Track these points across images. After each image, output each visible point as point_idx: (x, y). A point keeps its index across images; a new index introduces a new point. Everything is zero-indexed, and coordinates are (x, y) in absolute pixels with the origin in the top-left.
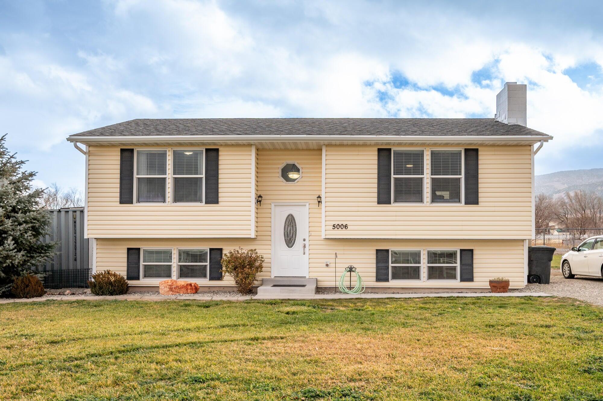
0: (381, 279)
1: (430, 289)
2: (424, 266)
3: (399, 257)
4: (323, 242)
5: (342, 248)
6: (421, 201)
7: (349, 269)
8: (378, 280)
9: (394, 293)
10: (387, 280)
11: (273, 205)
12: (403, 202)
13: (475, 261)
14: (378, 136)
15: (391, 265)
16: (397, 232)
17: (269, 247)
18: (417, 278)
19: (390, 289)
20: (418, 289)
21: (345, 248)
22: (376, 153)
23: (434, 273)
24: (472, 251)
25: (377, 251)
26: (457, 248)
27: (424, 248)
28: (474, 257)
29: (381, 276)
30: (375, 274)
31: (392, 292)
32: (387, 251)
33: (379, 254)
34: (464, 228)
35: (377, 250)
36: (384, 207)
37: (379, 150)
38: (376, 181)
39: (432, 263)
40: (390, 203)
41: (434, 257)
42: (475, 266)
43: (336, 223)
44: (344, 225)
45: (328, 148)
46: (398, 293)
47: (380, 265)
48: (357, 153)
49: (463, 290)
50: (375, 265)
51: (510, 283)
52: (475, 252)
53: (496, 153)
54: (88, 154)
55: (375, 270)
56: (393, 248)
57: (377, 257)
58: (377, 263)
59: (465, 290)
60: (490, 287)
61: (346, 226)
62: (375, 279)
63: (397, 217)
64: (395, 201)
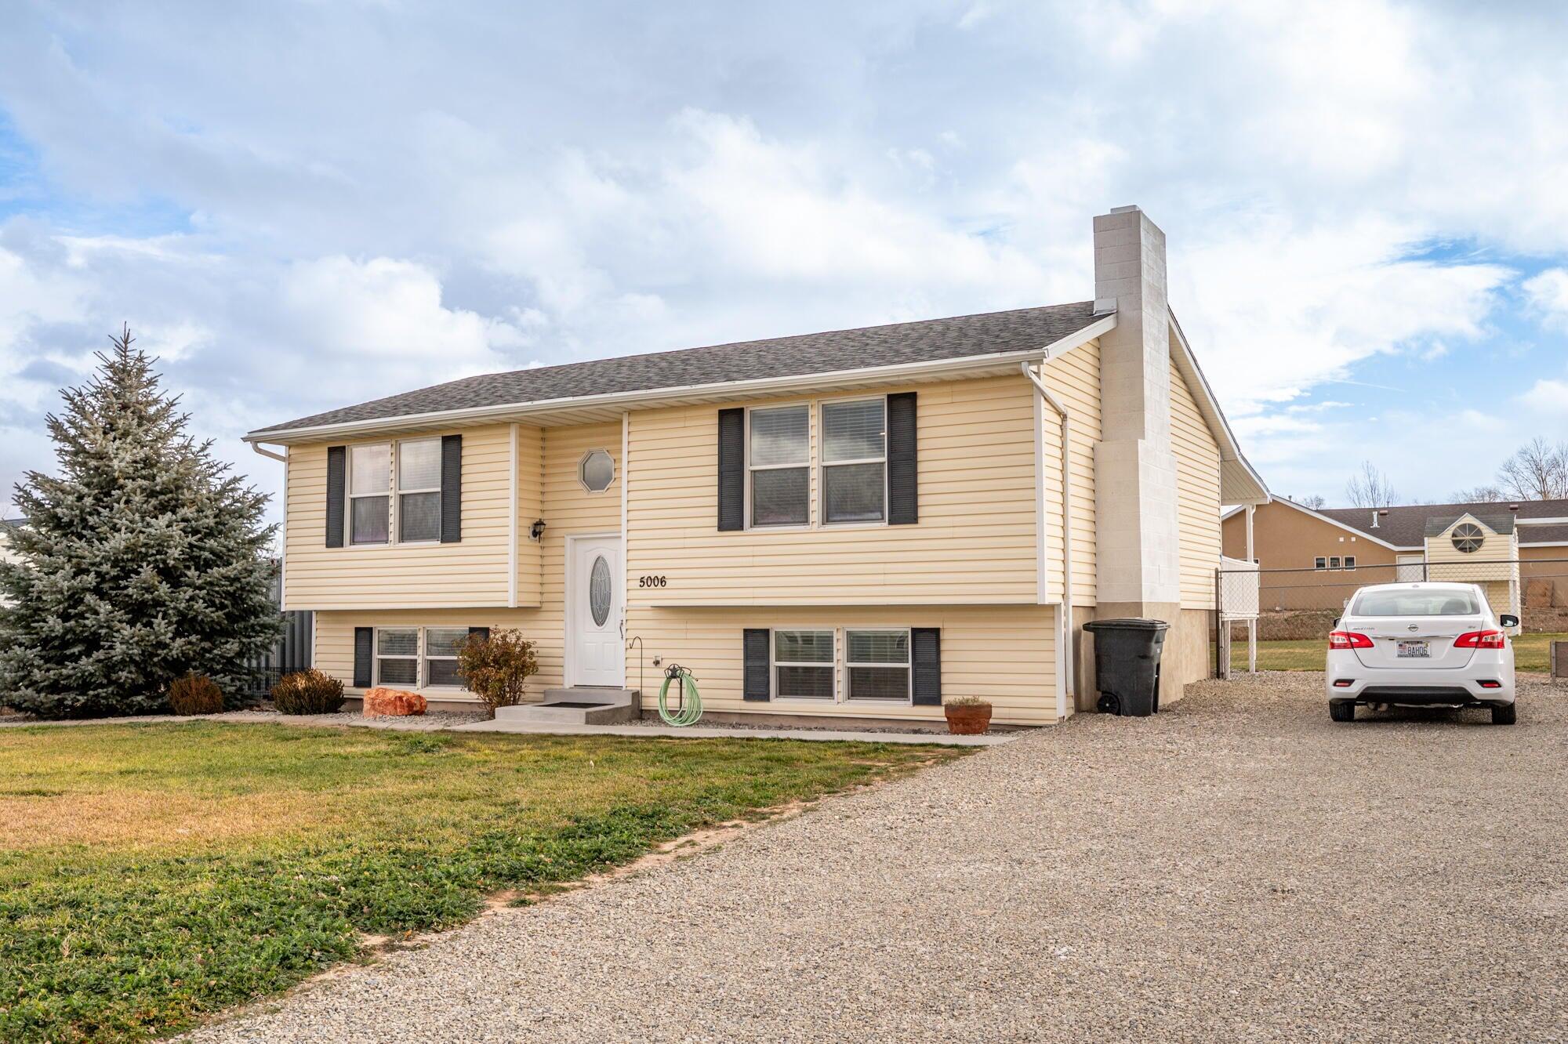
0: (753, 695)
1: (853, 721)
2: (840, 664)
3: (797, 645)
4: (650, 614)
5: (683, 626)
6: (805, 521)
7: (670, 672)
8: (749, 696)
9: (780, 728)
10: (765, 697)
11: (568, 538)
12: (769, 523)
13: (944, 657)
14: (694, 387)
15: (774, 664)
16: (756, 590)
17: (560, 625)
18: (826, 695)
19: (774, 718)
20: (829, 720)
21: (690, 626)
22: (716, 421)
23: (863, 684)
24: (936, 632)
25: (747, 632)
26: (906, 625)
27: (839, 626)
28: (944, 646)
29: (755, 689)
30: (741, 684)
31: (778, 724)
32: (766, 632)
33: (750, 639)
34: (890, 579)
35: (745, 631)
36: (732, 537)
37: (723, 414)
38: (715, 480)
39: (859, 659)
40: (741, 528)
41: (859, 645)
42: (944, 668)
43: (646, 574)
44: (660, 577)
45: (632, 419)
46: (790, 728)
47: (749, 664)
48: (682, 424)
49: (923, 724)
50: (741, 664)
51: (994, 710)
52: (944, 636)
53: (957, 399)
54: (288, 460)
55: (741, 674)
56: (778, 626)
57: (746, 646)
58: (747, 658)
59: (926, 724)
60: (946, 719)
61: (663, 581)
62: (741, 694)
63: (755, 559)
64: (755, 523)
